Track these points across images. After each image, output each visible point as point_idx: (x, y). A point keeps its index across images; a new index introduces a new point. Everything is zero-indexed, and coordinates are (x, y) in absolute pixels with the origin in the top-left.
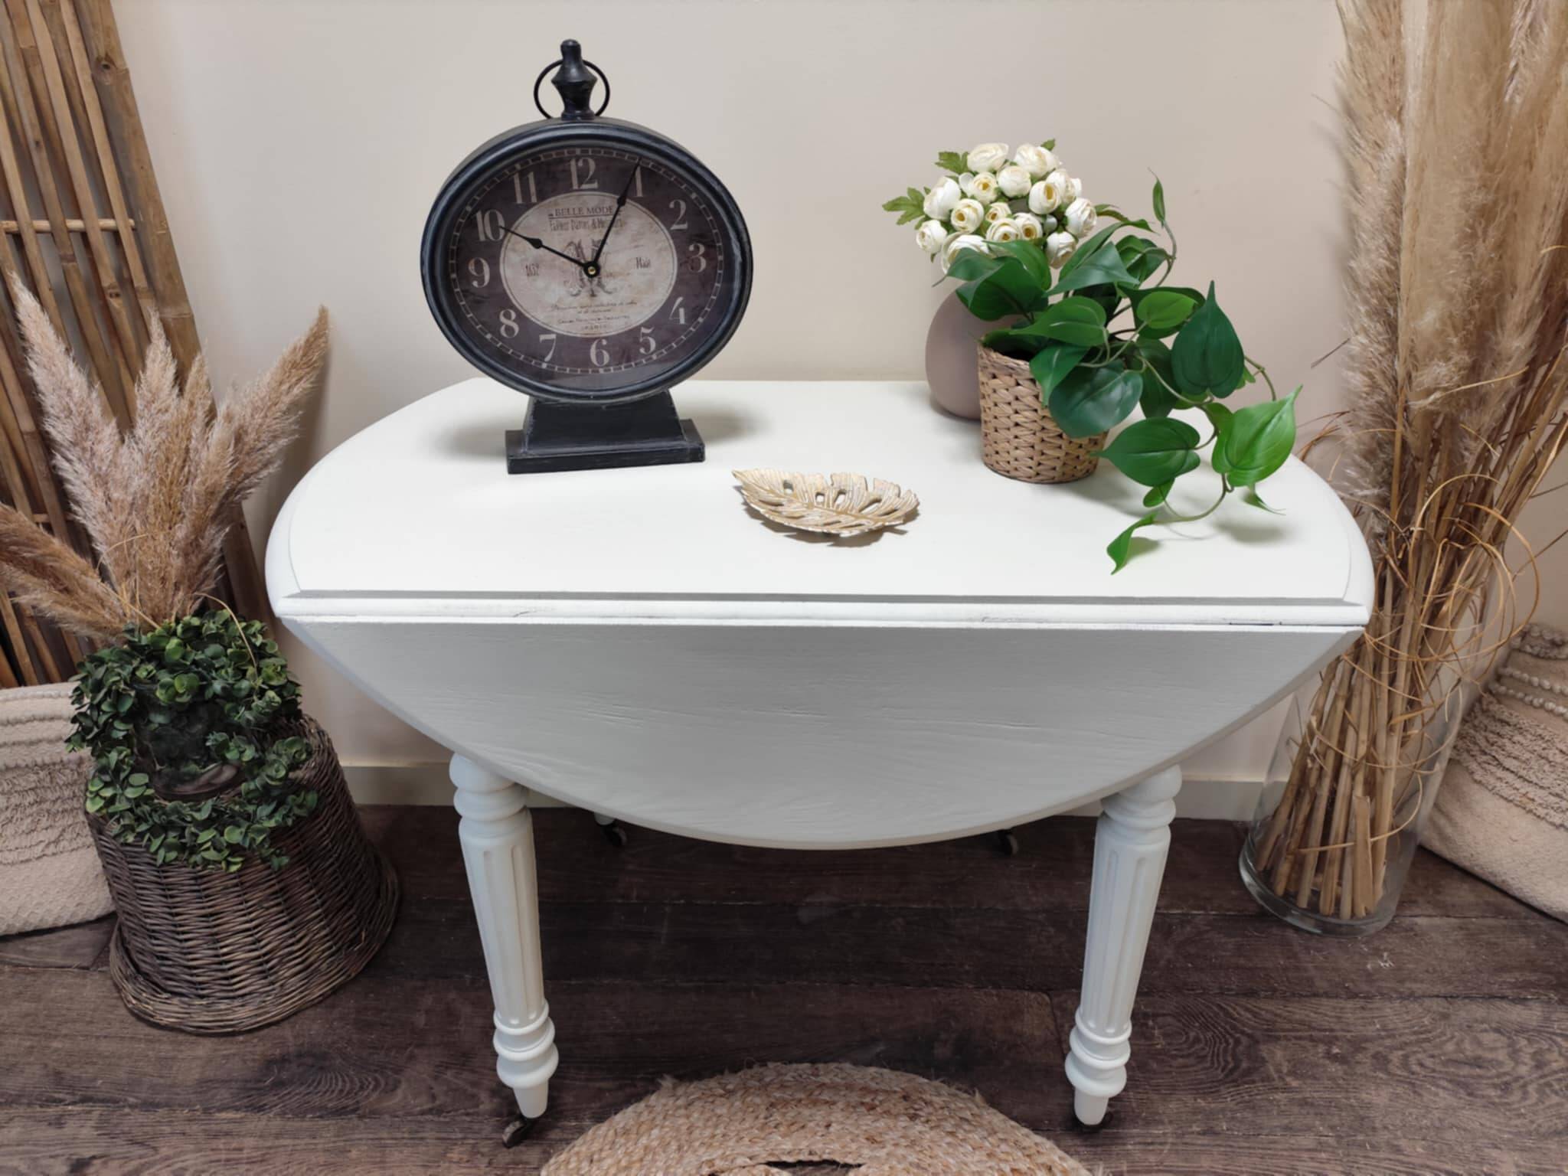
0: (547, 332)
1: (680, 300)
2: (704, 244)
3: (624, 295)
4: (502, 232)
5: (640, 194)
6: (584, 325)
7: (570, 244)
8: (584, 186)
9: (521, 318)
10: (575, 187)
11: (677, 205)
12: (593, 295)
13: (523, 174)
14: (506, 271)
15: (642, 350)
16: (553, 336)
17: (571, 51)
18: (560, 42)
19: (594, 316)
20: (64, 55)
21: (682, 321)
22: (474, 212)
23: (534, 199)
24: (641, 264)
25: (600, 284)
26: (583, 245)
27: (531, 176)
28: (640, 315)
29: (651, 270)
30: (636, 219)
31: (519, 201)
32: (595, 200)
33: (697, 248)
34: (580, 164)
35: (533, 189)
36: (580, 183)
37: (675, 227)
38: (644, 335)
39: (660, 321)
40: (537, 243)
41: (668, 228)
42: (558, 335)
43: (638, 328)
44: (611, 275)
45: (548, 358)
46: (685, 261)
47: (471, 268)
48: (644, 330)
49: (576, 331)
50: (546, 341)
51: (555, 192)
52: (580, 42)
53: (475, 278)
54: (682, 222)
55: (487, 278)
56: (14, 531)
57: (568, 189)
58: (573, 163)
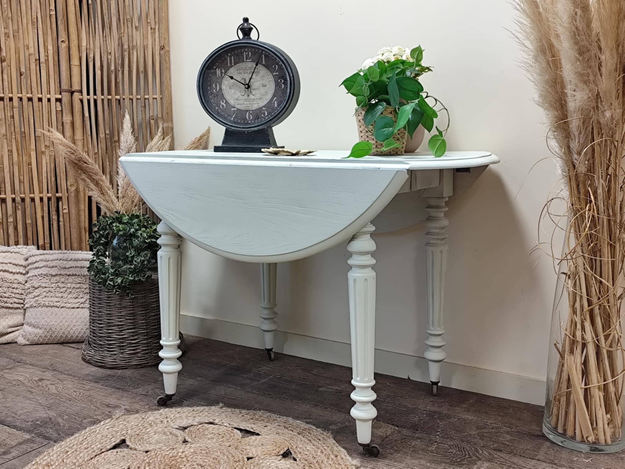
0: (234, 107)
1: (275, 98)
2: (283, 79)
3: (258, 96)
4: (223, 74)
5: (264, 63)
6: (245, 106)
7: (243, 79)
8: (248, 60)
9: (227, 102)
10: (245, 61)
11: (275, 66)
12: (248, 96)
13: (230, 57)
14: (223, 87)
15: (263, 115)
16: (236, 109)
17: (246, 20)
18: (243, 18)
19: (248, 103)
20: (154, 46)
21: (276, 106)
22: (216, 68)
23: (233, 65)
24: (264, 86)
25: (251, 92)
26: (246, 79)
27: (233, 57)
28: (263, 103)
29: (266, 88)
30: (262, 70)
31: (229, 65)
32: (250, 65)
33: (281, 81)
34: (247, 53)
35: (233, 61)
36: (246, 60)
37: (274, 74)
38: (264, 110)
39: (269, 105)
40: (232, 78)
41: (272, 74)
42: (237, 109)
43: (262, 108)
44: (254, 89)
45: (233, 117)
46: (277, 85)
47: (214, 85)
48: (264, 108)
49: (242, 107)
50: (233, 110)
51: (238, 62)
52: (248, 18)
53: (215, 89)
54: (277, 72)
55: (218, 89)
56: (93, 169)
57: (243, 61)
58: (245, 53)
